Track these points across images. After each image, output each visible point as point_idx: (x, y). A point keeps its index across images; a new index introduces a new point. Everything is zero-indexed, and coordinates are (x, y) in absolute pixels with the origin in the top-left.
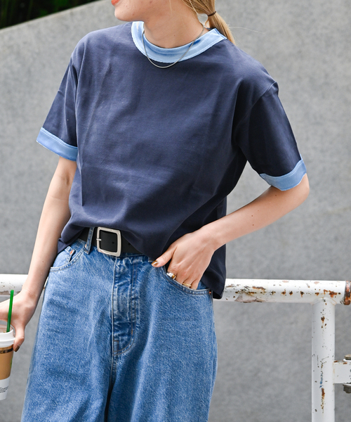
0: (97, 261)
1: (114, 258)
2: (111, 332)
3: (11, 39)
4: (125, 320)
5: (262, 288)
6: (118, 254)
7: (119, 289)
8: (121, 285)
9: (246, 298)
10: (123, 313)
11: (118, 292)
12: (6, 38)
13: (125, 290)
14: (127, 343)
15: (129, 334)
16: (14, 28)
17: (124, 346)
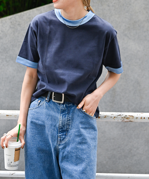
0: (52, 105)
1: (60, 104)
2: (58, 134)
3: (30, 15)
4: (64, 129)
5: (133, 116)
6: (62, 102)
7: (62, 116)
8: (63, 115)
9: (126, 120)
10: (64, 126)
11: (62, 117)
12: (28, 14)
13: (65, 117)
14: (64, 138)
15: (65, 135)
16: (31, 10)
17: (63, 140)
